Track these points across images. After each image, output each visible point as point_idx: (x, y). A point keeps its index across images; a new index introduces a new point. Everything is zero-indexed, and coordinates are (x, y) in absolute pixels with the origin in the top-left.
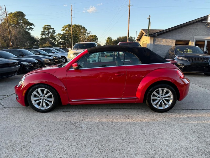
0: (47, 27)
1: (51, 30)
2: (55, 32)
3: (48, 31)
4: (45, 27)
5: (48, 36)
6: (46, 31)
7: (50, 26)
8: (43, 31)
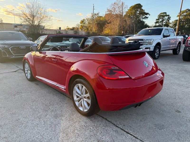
0: (162, 14)
1: (166, 18)
2: (170, 19)
3: (163, 19)
4: (161, 15)
5: (162, 23)
6: (161, 19)
7: (166, 13)
8: (158, 19)
